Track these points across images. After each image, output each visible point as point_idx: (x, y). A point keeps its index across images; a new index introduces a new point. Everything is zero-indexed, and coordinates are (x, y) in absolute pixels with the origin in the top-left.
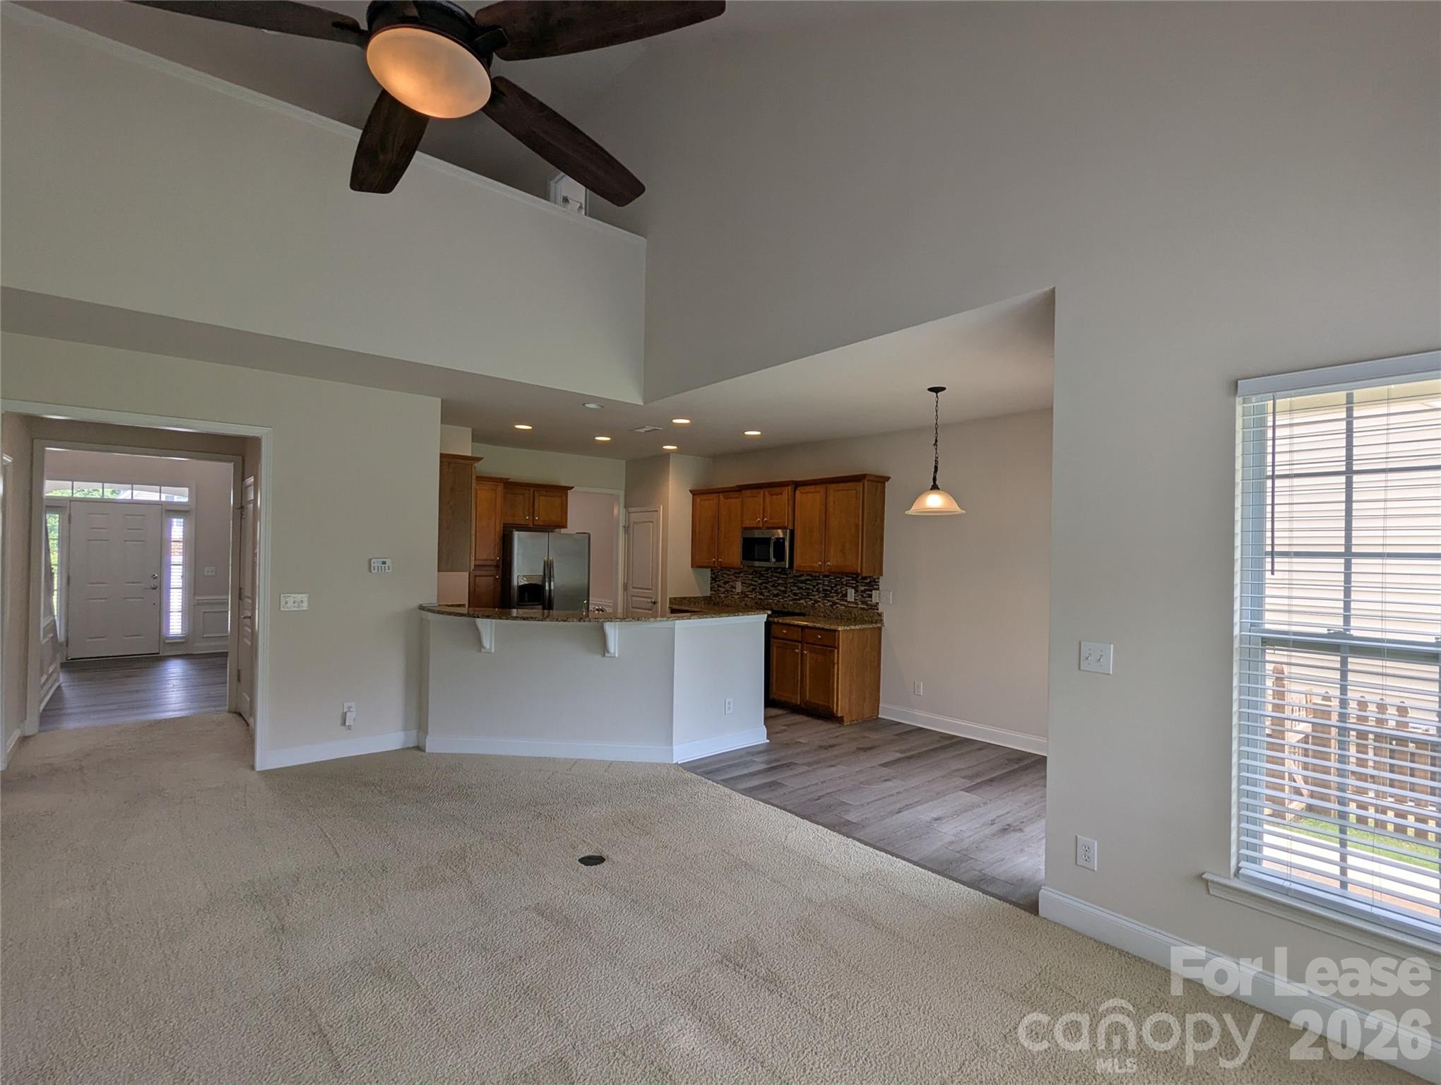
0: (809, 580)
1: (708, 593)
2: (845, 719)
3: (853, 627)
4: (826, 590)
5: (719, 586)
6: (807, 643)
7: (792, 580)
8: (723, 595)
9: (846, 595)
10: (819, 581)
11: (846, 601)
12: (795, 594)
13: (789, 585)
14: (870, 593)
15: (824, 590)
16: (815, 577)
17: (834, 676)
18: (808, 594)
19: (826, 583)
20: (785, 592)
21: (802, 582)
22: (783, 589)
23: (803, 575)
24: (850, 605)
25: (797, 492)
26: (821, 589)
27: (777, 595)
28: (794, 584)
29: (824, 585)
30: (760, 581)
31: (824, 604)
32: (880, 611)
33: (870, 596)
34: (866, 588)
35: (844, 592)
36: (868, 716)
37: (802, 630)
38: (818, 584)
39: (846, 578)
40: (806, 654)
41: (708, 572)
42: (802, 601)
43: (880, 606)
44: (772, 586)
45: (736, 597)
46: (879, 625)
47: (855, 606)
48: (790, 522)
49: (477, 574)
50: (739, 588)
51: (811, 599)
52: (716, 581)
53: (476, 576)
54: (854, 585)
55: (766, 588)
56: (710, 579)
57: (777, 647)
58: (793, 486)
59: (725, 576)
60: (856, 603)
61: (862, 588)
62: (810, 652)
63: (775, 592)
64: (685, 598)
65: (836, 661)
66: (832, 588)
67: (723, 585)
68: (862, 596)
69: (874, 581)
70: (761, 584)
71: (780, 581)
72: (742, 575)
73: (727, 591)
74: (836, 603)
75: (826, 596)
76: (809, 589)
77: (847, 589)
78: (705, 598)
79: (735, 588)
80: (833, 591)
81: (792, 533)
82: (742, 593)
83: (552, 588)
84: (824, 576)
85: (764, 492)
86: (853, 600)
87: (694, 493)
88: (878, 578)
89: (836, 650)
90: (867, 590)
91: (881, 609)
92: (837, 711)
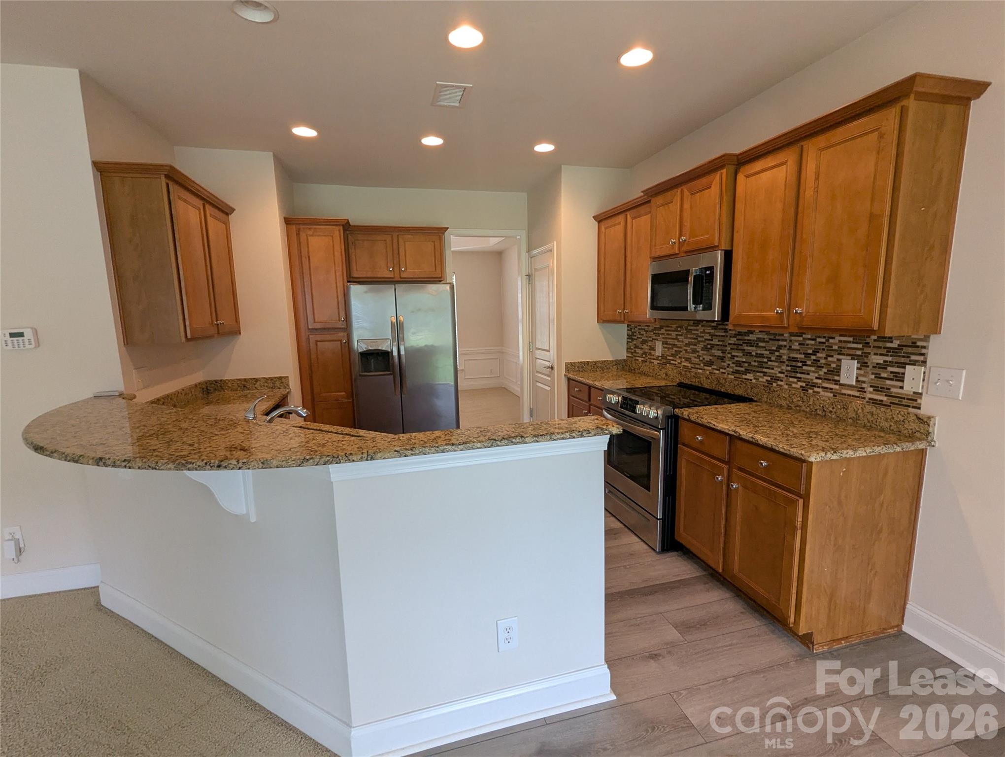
0: (763, 340)
1: (623, 355)
2: (817, 638)
3: (850, 453)
4: (795, 360)
5: (636, 347)
6: (741, 469)
7: (733, 340)
8: (640, 359)
9: (837, 371)
10: (781, 343)
11: (837, 382)
12: (739, 364)
13: (728, 348)
14: (901, 370)
15: (790, 359)
16: (775, 334)
17: (792, 555)
18: (761, 365)
19: (796, 346)
20: (722, 359)
21: (750, 343)
22: (719, 353)
23: (752, 332)
24: (844, 391)
25: (741, 177)
26: (785, 357)
27: (710, 363)
28: (737, 347)
29: (790, 349)
30: (686, 341)
31: (790, 385)
32: (924, 411)
33: (900, 377)
34: (889, 359)
35: (834, 365)
36: (875, 628)
37: (730, 442)
38: (779, 348)
39: (838, 338)
40: (737, 489)
41: (623, 329)
42: (749, 376)
43: (924, 402)
44: (703, 349)
45: (656, 362)
46: (921, 445)
47: (857, 394)
48: (724, 235)
49: (319, 339)
50: (659, 350)
51: (765, 374)
52: (633, 340)
53: (317, 341)
54: (859, 353)
55: (694, 351)
56: (626, 336)
57: (688, 461)
58: (732, 168)
59: (643, 332)
60: (862, 390)
61: (880, 360)
62: (745, 487)
63: (707, 358)
64: (588, 363)
65: (799, 524)
66: (807, 355)
67: (640, 346)
68: (878, 376)
69: (914, 345)
70: (687, 345)
71: (715, 342)
72: (663, 331)
73: (645, 353)
74: (814, 385)
75: (795, 369)
76: (762, 356)
77: (839, 360)
78: (617, 363)
79: (654, 349)
80: (809, 363)
81: (728, 256)
82: (663, 356)
83: (403, 352)
84: (792, 334)
85: (682, 193)
86: (854, 383)
87: (600, 219)
88: (926, 338)
89: (801, 501)
90: (891, 364)
91: (927, 406)
92: (797, 622)
